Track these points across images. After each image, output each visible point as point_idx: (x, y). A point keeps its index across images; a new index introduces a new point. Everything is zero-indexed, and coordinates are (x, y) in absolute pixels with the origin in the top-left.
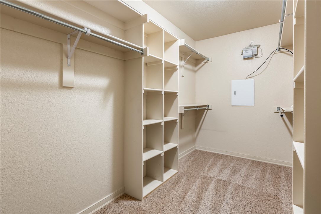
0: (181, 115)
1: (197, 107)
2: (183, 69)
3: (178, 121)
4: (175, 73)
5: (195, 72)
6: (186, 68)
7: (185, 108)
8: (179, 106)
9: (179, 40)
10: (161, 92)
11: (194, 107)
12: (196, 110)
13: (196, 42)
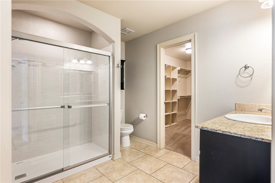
0: (178, 100)
1: (187, 96)
2: (179, 78)
3: (177, 102)
4: (176, 82)
5: (186, 78)
6: (181, 77)
7: (181, 96)
8: (178, 96)
9: (178, 67)
10: (170, 90)
11: (185, 96)
12: (186, 98)
13: (187, 62)
